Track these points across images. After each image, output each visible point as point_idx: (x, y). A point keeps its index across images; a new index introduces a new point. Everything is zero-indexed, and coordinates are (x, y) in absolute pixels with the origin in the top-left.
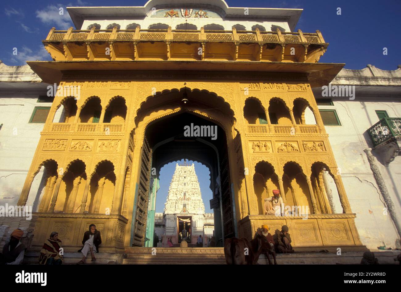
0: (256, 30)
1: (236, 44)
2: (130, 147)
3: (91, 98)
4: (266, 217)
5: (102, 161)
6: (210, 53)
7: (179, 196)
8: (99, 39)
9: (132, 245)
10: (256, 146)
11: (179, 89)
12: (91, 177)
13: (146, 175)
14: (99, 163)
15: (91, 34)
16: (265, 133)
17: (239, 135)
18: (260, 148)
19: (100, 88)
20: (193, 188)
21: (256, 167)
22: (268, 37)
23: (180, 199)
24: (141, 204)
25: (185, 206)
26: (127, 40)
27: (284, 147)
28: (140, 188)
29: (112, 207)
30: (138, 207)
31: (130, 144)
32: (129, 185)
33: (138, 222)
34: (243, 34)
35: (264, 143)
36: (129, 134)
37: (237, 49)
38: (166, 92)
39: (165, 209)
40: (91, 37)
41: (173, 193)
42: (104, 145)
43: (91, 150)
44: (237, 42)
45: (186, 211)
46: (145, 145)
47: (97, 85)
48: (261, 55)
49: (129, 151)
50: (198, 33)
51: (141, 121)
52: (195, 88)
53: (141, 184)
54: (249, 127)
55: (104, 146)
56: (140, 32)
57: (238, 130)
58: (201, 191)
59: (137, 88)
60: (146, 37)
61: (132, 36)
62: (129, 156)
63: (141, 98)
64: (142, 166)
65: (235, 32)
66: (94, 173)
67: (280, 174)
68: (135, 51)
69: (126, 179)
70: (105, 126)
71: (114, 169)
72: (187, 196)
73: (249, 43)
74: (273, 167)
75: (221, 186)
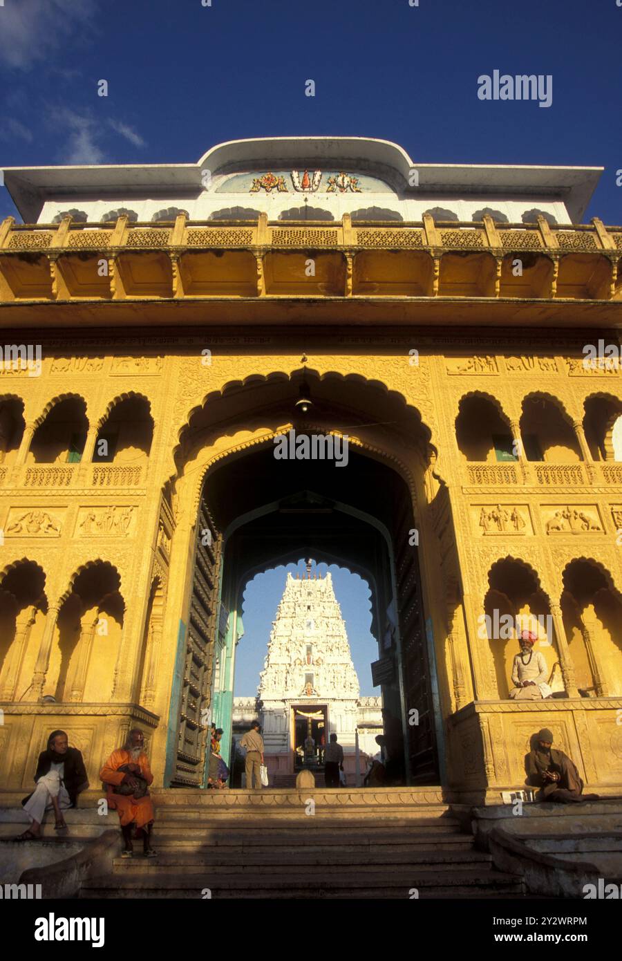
0: (485, 221)
1: (433, 255)
2: (162, 527)
3: (60, 400)
4: (519, 705)
5: (89, 563)
6: (367, 279)
7: (294, 655)
8: (79, 245)
9: (169, 784)
10: (489, 518)
11: (289, 374)
12: (59, 605)
13: (206, 599)
14: (81, 568)
15: (61, 234)
16: (512, 485)
17: (444, 491)
18: (502, 523)
19: (85, 372)
20: (329, 633)
21: (490, 574)
22: (517, 238)
23: (298, 662)
24: (196, 677)
25: (309, 679)
26: (153, 248)
27: (562, 521)
28: (192, 633)
29: (115, 685)
30: (186, 684)
31: (160, 518)
32: (162, 626)
33: (185, 722)
34: (450, 230)
35: (510, 510)
36: (160, 490)
37: (437, 268)
38: (254, 380)
39: (261, 686)
40: (61, 240)
41: (279, 646)
42: (93, 520)
43: (60, 536)
44: (437, 250)
45: (314, 693)
46: (204, 520)
47: (77, 367)
48: (498, 283)
49: (160, 537)
50: (335, 229)
51: (191, 460)
52: (330, 370)
53: (192, 621)
54: (471, 468)
55: (94, 524)
56: (189, 227)
57: (442, 478)
58: (349, 642)
59: (180, 372)
60: (202, 239)
61: (167, 237)
62: (160, 550)
63: (190, 398)
64: (196, 576)
65: (430, 224)
66: (68, 596)
67: (555, 591)
68: (175, 277)
69: (154, 611)
70: (96, 470)
71: (120, 584)
72: (315, 655)
73: (468, 253)
74: (535, 573)
75: (399, 626)
